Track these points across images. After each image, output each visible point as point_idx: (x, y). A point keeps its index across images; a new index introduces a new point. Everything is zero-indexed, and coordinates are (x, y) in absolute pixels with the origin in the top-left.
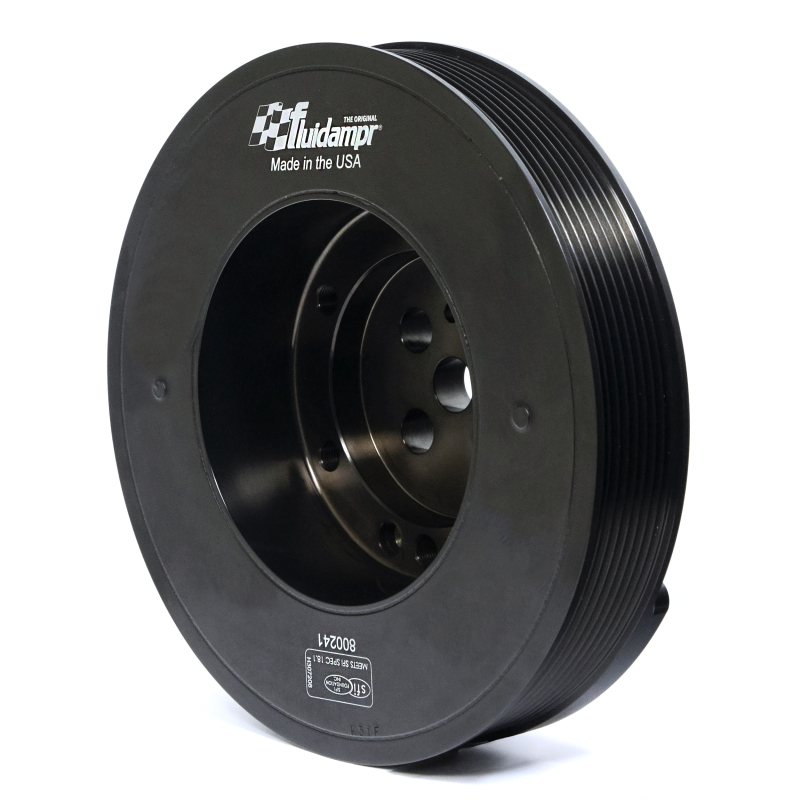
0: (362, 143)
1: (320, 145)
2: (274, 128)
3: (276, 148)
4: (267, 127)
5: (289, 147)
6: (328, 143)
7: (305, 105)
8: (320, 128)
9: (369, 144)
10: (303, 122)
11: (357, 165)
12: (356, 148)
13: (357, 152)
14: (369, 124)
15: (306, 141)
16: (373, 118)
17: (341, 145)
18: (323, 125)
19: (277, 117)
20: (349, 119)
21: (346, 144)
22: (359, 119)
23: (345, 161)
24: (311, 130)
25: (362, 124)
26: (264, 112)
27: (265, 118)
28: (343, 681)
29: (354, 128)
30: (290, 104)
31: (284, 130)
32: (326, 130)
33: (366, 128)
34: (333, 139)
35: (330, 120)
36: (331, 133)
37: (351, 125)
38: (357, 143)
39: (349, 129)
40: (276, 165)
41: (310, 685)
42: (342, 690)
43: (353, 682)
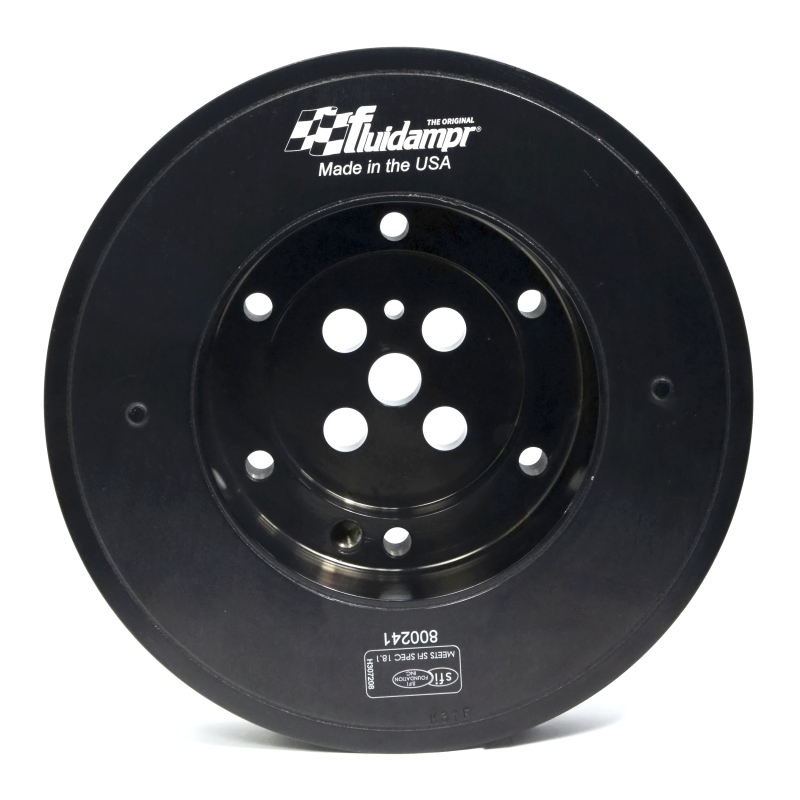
0: (454, 144)
1: (392, 148)
2: (324, 134)
3: (327, 152)
4: (313, 131)
5: (346, 151)
6: (405, 144)
7: (373, 108)
8: (392, 132)
9: (463, 145)
11: (445, 167)
12: (444, 150)
13: (445, 154)
14: (462, 126)
15: (373, 144)
16: (470, 120)
17: (422, 147)
18: (398, 127)
19: (328, 121)
20: (436, 122)
21: (431, 146)
22: (449, 121)
23: (429, 163)
24: (380, 134)
25: (454, 126)
26: (309, 116)
27: (309, 124)
28: (419, 674)
29: (442, 131)
31: (340, 134)
32: (402, 133)
33: (458, 130)
34: (412, 142)
35: (407, 124)
36: (408, 135)
37: (437, 127)
38: (445, 145)
39: (434, 132)
40: (324, 170)
41: (372, 687)
42: (418, 683)
43: (433, 672)
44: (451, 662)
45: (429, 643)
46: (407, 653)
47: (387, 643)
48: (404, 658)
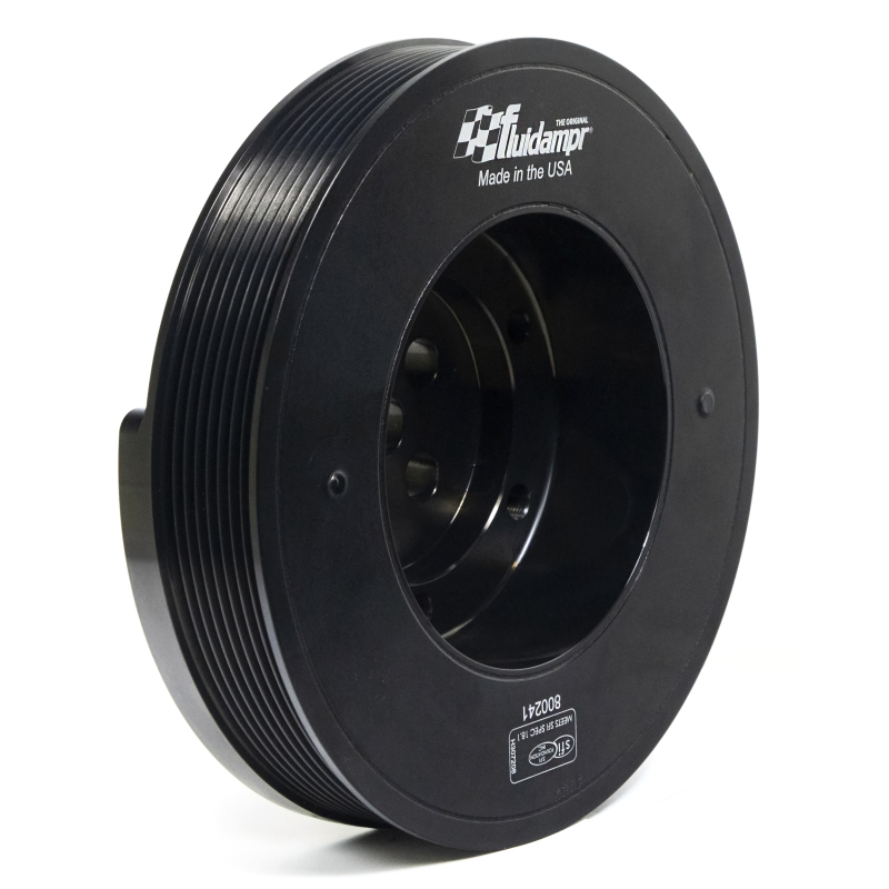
0: (573, 148)
1: (532, 152)
2: (483, 135)
3: (485, 159)
4: (474, 135)
5: (499, 157)
6: (541, 149)
7: (516, 107)
8: (532, 134)
9: (580, 148)
10: (515, 127)
11: (568, 172)
12: (567, 154)
13: (568, 158)
14: (580, 126)
15: (518, 149)
16: (584, 120)
17: (553, 151)
18: (535, 130)
19: (486, 121)
20: (561, 122)
21: (558, 150)
22: (571, 121)
23: (557, 169)
24: (523, 136)
25: (574, 127)
26: (471, 117)
27: (473, 124)
28: (548, 746)
29: (566, 132)
30: (500, 107)
31: (494, 137)
32: (538, 135)
33: (577, 131)
34: (545, 145)
35: (542, 123)
36: (543, 138)
37: (562, 128)
38: (568, 149)
39: (561, 133)
40: (484, 179)
41: (514, 771)
42: (548, 756)
43: (557, 743)
44: (568, 728)
45: (555, 711)
46: (539, 725)
47: (525, 717)
48: (537, 731)
